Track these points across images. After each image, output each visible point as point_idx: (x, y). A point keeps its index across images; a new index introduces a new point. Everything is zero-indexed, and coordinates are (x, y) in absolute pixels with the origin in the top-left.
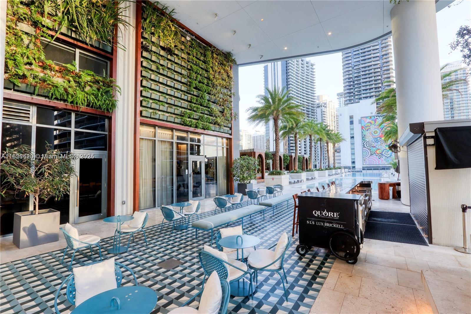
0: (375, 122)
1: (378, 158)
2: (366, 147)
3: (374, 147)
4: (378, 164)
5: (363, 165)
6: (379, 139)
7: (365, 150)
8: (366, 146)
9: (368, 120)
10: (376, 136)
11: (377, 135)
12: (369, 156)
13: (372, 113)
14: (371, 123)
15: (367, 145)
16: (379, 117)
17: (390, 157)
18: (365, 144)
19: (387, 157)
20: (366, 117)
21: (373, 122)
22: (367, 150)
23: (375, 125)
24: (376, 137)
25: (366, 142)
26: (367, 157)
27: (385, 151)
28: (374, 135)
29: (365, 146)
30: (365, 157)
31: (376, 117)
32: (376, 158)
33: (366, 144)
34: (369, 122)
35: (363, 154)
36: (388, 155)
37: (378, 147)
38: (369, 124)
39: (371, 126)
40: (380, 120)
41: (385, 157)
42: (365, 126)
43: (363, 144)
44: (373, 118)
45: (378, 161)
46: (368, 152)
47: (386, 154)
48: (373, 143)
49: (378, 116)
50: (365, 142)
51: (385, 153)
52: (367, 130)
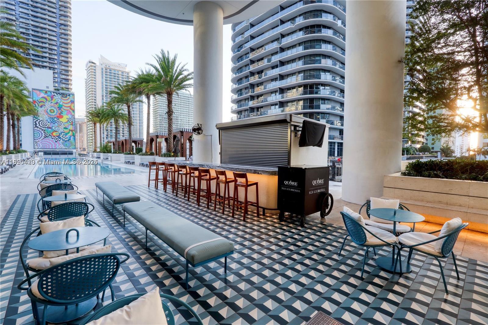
0: (52, 99)
1: (54, 141)
2: (39, 127)
3: (50, 128)
4: (54, 148)
5: (34, 148)
6: (56, 119)
7: (38, 130)
8: (39, 125)
9: (43, 95)
10: (52, 115)
11: (54, 114)
12: (43, 139)
13: (48, 87)
14: (46, 99)
15: (41, 125)
16: (57, 94)
17: (68, 140)
18: (37, 122)
19: (65, 141)
20: (40, 90)
21: (49, 98)
22: (40, 131)
23: (51, 102)
24: (52, 116)
25: (39, 121)
26: (39, 139)
27: (63, 134)
28: (50, 115)
29: (38, 125)
30: (37, 139)
31: (53, 93)
32: (52, 141)
33: (39, 123)
34: (43, 97)
35: (34, 135)
36: (66, 138)
37: (55, 128)
38: (45, 100)
39: (46, 102)
40: (57, 97)
41: (63, 140)
42: (38, 100)
43: (35, 122)
44: (49, 93)
45: (54, 145)
46: (42, 134)
47: (64, 138)
48: (48, 123)
49: (56, 93)
50: (37, 120)
51: (62, 136)
52: (41, 107)
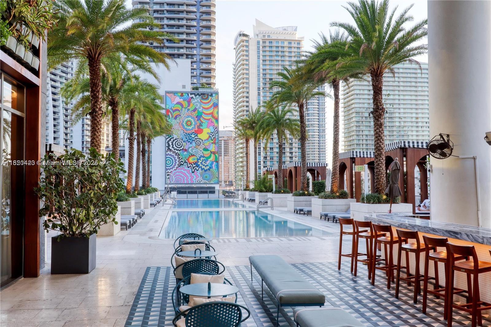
0: (189, 105)
1: (191, 172)
2: (173, 149)
3: (186, 150)
4: (190, 182)
5: (166, 184)
6: (193, 136)
7: (171, 155)
8: (173, 147)
9: (178, 99)
10: (189, 130)
11: (191, 128)
12: (177, 168)
13: (184, 87)
14: (182, 105)
15: (174, 146)
16: (196, 96)
17: (209, 169)
18: (170, 143)
19: (205, 171)
20: (175, 93)
21: (185, 104)
22: (173, 156)
23: (188, 110)
24: (189, 132)
25: (172, 140)
26: (172, 168)
27: (202, 159)
28: (186, 129)
29: (171, 148)
30: (170, 169)
31: (191, 94)
32: (188, 172)
33: (172, 144)
34: (178, 103)
35: (166, 163)
36: (206, 166)
37: (192, 150)
38: (179, 107)
39: (182, 110)
40: (196, 101)
41: (202, 169)
42: (172, 109)
43: (168, 143)
44: (185, 96)
45: (190, 178)
46: (176, 160)
47: (204, 165)
48: (183, 143)
49: (194, 94)
50: (170, 140)
51: (201, 163)
52: (176, 118)
